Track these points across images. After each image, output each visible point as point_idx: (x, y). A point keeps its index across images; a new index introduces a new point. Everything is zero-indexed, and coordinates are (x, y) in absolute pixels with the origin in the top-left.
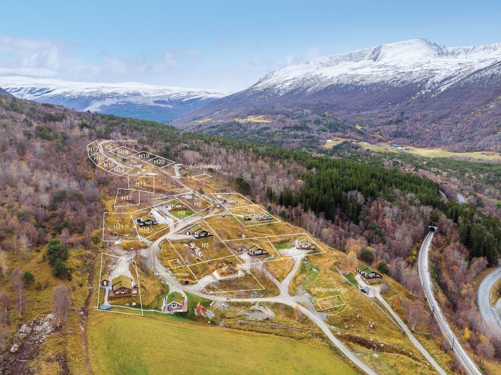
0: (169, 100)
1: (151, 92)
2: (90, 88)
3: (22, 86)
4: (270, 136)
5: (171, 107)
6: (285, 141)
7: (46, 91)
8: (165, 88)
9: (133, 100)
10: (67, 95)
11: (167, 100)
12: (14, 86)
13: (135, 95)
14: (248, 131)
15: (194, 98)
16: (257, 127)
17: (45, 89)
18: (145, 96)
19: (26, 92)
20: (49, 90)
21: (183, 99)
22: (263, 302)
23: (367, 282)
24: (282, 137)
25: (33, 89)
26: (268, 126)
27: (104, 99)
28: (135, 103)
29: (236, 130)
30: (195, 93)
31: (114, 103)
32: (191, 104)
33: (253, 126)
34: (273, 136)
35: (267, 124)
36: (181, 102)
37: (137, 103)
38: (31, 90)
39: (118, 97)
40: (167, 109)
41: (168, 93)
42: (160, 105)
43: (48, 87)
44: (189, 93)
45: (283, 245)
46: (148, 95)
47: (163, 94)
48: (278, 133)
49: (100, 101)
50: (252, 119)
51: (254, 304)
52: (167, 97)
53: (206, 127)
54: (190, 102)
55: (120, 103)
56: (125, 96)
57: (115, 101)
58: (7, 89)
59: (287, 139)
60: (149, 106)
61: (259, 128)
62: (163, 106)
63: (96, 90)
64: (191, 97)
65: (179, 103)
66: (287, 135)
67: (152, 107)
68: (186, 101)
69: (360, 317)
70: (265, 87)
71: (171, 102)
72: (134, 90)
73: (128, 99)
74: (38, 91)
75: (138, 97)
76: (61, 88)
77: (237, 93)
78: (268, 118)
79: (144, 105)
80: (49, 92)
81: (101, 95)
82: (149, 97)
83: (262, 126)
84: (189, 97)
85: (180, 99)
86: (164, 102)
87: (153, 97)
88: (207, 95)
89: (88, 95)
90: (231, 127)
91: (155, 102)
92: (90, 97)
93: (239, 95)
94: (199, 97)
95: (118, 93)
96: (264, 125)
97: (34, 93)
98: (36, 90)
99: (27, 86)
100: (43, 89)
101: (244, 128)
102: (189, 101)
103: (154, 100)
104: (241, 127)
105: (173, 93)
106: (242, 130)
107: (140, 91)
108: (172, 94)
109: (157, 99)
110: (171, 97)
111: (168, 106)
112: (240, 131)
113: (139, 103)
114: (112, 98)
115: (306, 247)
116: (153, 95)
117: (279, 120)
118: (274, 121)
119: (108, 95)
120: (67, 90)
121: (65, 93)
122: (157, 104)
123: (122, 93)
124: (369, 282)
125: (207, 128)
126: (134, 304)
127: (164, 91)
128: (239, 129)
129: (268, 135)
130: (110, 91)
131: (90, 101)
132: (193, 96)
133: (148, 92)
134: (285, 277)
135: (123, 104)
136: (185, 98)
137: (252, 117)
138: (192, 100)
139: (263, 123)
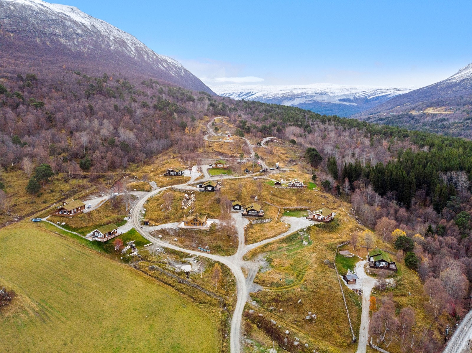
0: (354, 98)
1: (337, 91)
2: (284, 90)
3: (233, 92)
4: (445, 128)
5: (355, 104)
6: (463, 133)
7: (250, 94)
8: (352, 87)
9: (319, 99)
10: (265, 97)
11: (352, 98)
12: (228, 92)
13: (322, 95)
14: (420, 123)
15: (380, 95)
16: (433, 118)
17: (250, 93)
18: (331, 95)
19: (236, 96)
20: (253, 94)
21: (369, 96)
22: (202, 258)
23: (368, 271)
24: (461, 130)
25: (241, 93)
26: (446, 118)
27: (294, 99)
28: (321, 101)
29: (406, 122)
30: (383, 90)
31: (302, 102)
32: (377, 102)
33: (428, 117)
34: (448, 128)
35: (446, 115)
36: (366, 100)
37: (323, 101)
38: (240, 94)
39: (306, 97)
40: (351, 107)
41: (354, 91)
42: (345, 103)
43: (252, 91)
44: (376, 90)
45: (296, 213)
46: (334, 94)
47: (350, 93)
48: (456, 125)
49: (290, 101)
50: (430, 111)
51: (191, 257)
52: (352, 96)
53: (374, 119)
54: (376, 100)
55: (307, 102)
56: (312, 96)
57: (303, 100)
58: (224, 94)
59: (467, 131)
60: (333, 104)
61: (434, 120)
62: (348, 104)
63: (288, 92)
64: (378, 94)
65: (365, 100)
66: (468, 126)
67: (336, 105)
68: (372, 98)
69: (301, 303)
70: (462, 78)
71: (356, 100)
72: (322, 89)
73: (315, 98)
74: (244, 95)
75: (324, 96)
76: (262, 91)
77: (426, 87)
78: (451, 109)
79: (328, 103)
80: (252, 95)
81: (291, 96)
82: (335, 96)
83: (439, 118)
84: (375, 95)
85: (366, 97)
86: (349, 100)
87: (339, 96)
88: (396, 91)
89: (281, 96)
90: (401, 119)
91: (340, 100)
92: (282, 97)
93: (428, 88)
94: (387, 94)
95: (307, 93)
96: (442, 116)
97: (242, 96)
98: (243, 94)
99: (237, 91)
100: (248, 93)
101: (416, 120)
102: (375, 98)
103: (340, 98)
104: (413, 119)
105: (359, 91)
106: (412, 122)
107: (327, 91)
108: (358, 93)
109: (342, 98)
110: (356, 96)
111: (353, 104)
112: (410, 123)
113: (324, 102)
114: (301, 97)
115: (320, 219)
116: (339, 94)
117: (464, 111)
118: (457, 112)
119: (298, 95)
120: (266, 93)
121: (264, 95)
122: (342, 103)
123: (310, 93)
124: (371, 272)
125: (375, 121)
126: (64, 223)
127: (350, 90)
128: (410, 121)
129: (443, 127)
130: (299, 92)
131: (282, 101)
132: (380, 94)
133: (335, 91)
134: (258, 242)
135: (310, 102)
136: (371, 96)
137: (431, 108)
138: (378, 97)
139: (441, 114)
